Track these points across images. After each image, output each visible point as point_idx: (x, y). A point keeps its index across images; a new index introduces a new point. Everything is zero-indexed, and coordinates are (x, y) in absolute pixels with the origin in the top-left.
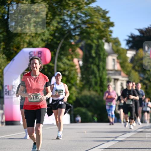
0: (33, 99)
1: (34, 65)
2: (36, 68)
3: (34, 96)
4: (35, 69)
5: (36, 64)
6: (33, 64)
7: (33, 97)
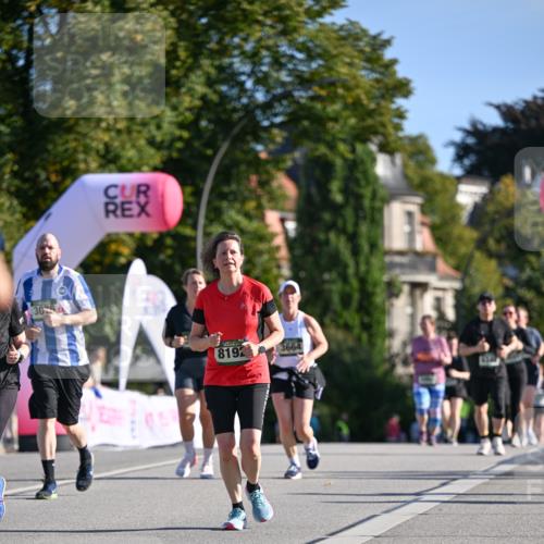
0: (229, 356)
1: (230, 256)
2: (235, 264)
3: (231, 349)
4: (233, 268)
5: (233, 252)
6: (225, 253)
7: (228, 350)
